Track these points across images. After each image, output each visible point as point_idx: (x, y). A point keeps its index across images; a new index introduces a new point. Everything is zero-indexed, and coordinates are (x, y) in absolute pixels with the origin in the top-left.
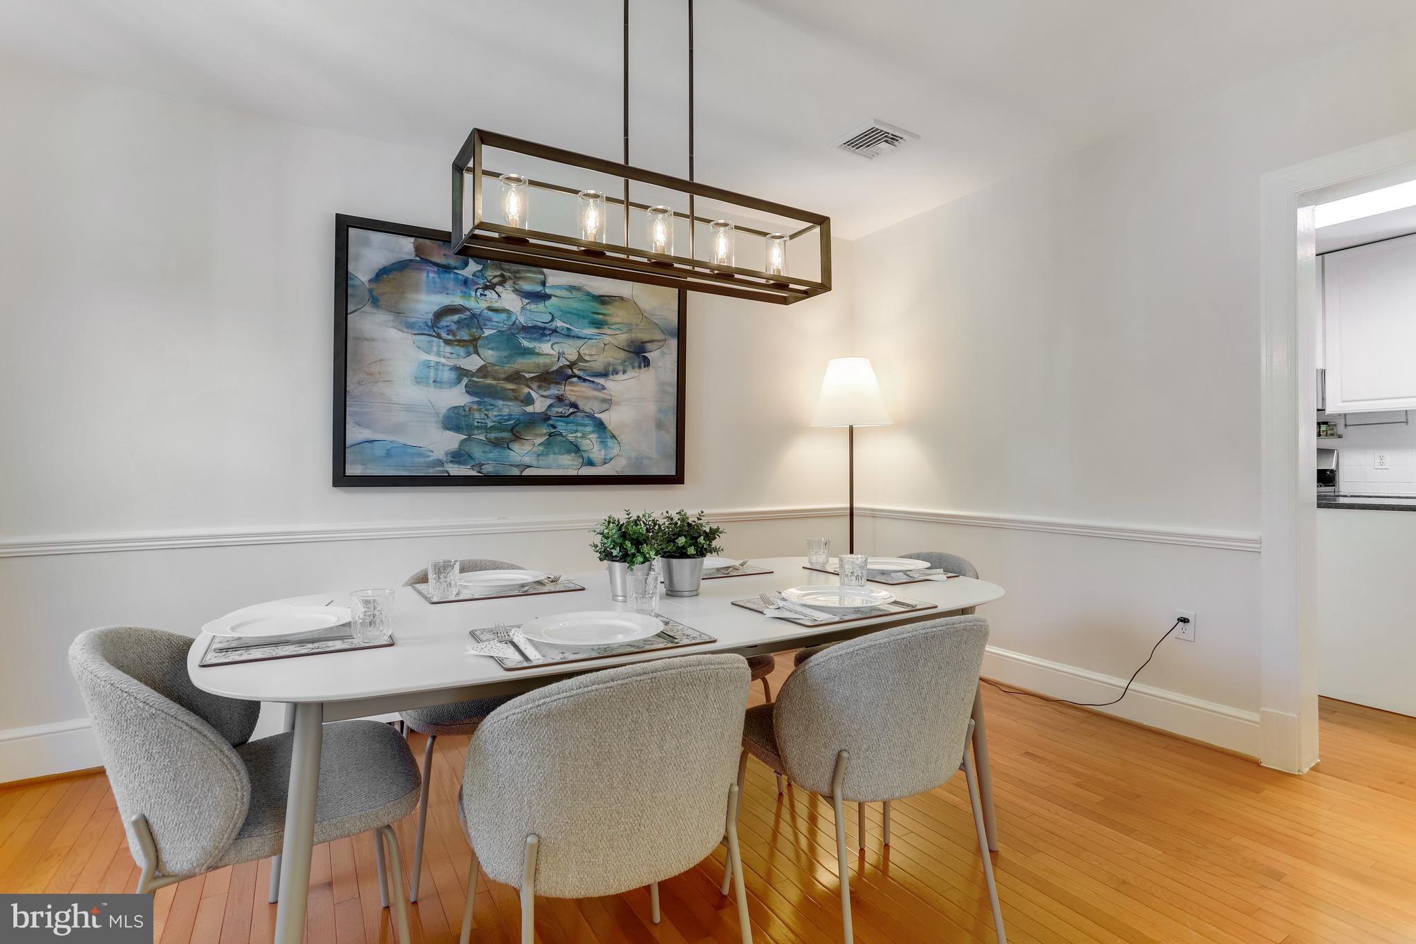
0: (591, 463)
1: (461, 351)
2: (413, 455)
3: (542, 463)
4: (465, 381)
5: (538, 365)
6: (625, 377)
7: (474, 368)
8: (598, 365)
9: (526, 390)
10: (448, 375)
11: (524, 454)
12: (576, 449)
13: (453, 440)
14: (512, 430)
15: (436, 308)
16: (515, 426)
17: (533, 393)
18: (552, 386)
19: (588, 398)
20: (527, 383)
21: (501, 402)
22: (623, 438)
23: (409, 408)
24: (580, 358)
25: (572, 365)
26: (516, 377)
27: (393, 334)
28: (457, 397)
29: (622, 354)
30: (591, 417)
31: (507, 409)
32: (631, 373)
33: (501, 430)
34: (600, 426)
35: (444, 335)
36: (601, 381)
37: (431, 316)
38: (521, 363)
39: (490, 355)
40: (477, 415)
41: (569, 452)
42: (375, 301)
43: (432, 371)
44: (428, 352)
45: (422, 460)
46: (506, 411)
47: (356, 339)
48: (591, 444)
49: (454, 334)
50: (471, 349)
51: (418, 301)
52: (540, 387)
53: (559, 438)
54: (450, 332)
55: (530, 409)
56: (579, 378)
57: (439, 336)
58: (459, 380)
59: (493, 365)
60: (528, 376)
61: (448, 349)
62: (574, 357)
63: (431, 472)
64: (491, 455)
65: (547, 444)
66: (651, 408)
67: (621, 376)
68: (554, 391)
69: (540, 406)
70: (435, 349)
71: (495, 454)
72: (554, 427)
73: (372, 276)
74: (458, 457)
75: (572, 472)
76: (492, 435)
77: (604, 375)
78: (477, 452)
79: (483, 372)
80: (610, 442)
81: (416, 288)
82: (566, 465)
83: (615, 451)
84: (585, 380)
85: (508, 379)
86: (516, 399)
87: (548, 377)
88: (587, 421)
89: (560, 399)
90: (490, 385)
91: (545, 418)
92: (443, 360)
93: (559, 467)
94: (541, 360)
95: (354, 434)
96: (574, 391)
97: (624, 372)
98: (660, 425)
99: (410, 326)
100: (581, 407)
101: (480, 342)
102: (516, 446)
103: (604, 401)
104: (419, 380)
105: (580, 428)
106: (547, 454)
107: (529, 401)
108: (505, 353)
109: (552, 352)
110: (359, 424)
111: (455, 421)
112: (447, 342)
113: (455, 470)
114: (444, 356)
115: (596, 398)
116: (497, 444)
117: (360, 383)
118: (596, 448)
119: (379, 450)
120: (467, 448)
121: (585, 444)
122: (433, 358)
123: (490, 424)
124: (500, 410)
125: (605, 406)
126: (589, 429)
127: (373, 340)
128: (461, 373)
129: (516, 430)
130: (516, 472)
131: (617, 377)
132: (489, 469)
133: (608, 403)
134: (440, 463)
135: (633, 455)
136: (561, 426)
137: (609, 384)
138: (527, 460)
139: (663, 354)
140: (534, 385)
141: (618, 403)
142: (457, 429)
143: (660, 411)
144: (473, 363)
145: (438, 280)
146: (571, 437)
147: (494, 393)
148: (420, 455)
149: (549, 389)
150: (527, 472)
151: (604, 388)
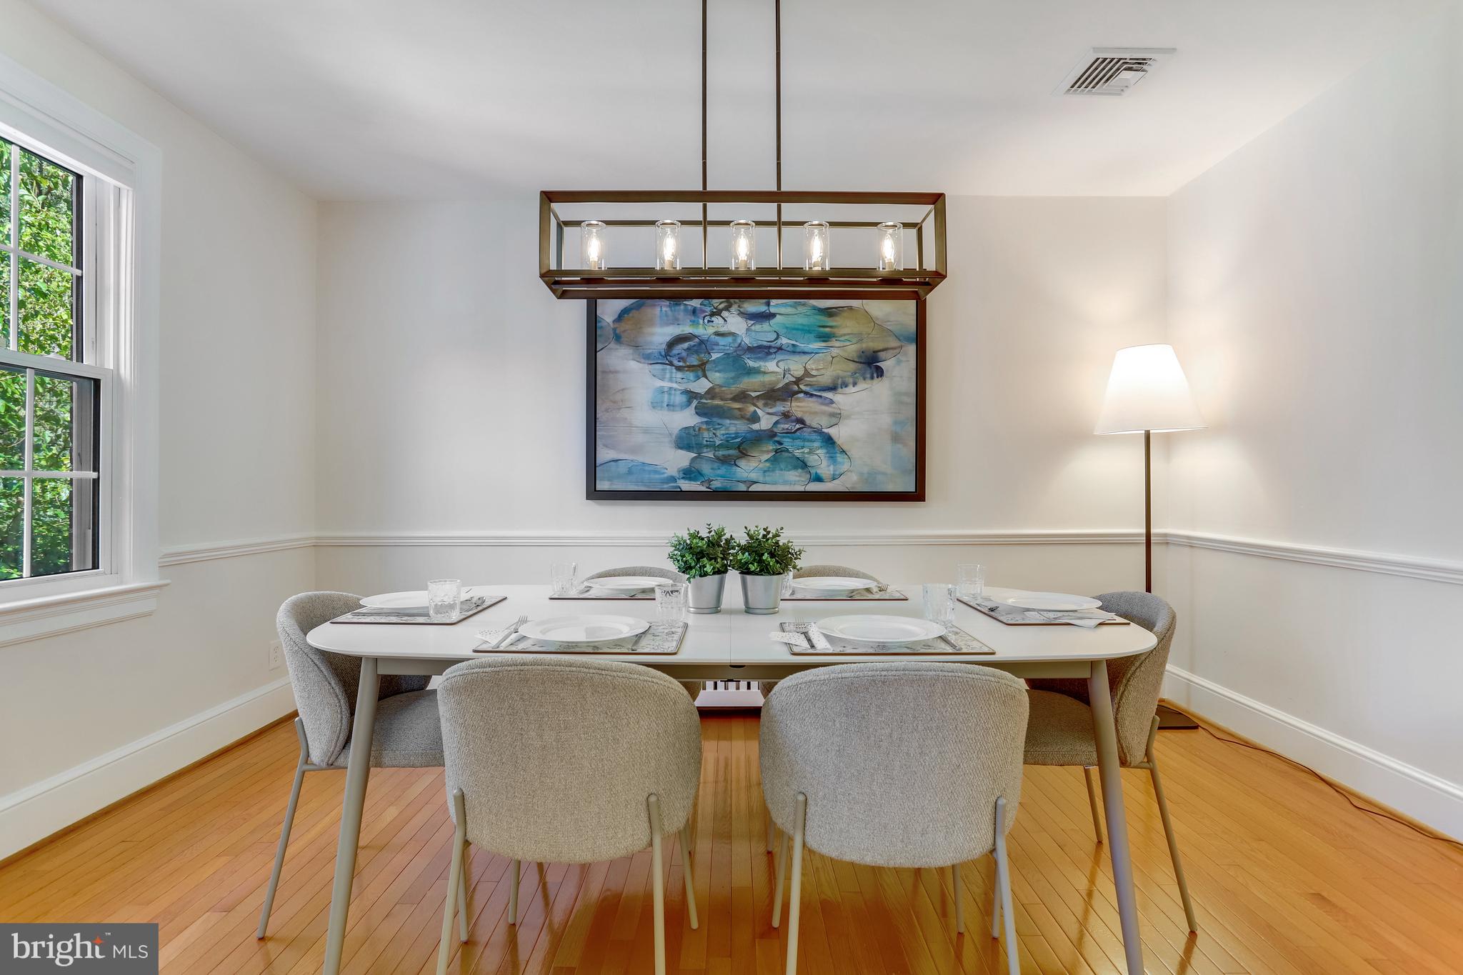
0: (819, 479)
1: (691, 375)
2: (650, 472)
3: (768, 479)
4: (695, 403)
5: (763, 384)
6: (854, 389)
7: (702, 391)
8: (826, 379)
9: (752, 408)
10: (679, 399)
11: (751, 470)
12: (803, 465)
13: (684, 458)
14: (739, 448)
15: (668, 339)
16: (741, 443)
17: (759, 412)
18: (778, 403)
19: (815, 413)
20: (753, 401)
21: (728, 421)
22: (854, 452)
23: (646, 431)
24: (807, 373)
25: (798, 381)
26: (742, 397)
27: (633, 365)
28: (688, 418)
29: (852, 366)
30: (819, 432)
31: (735, 427)
32: (862, 385)
33: (728, 448)
34: (829, 441)
35: (676, 363)
36: (829, 395)
37: (664, 346)
38: (747, 383)
39: (717, 377)
40: (706, 434)
41: (795, 468)
42: (618, 338)
43: (666, 396)
44: (662, 379)
45: (657, 476)
46: (733, 430)
47: (604, 372)
48: (819, 460)
49: (685, 362)
50: (700, 373)
51: (653, 334)
52: (766, 405)
53: (786, 454)
54: (681, 359)
55: (755, 427)
56: (806, 393)
57: (671, 364)
58: (689, 402)
59: (720, 386)
60: (754, 394)
61: (679, 375)
62: (800, 373)
63: (666, 487)
64: (719, 472)
65: (774, 460)
66: (886, 420)
67: (851, 389)
68: (780, 407)
69: (765, 423)
70: (668, 376)
71: (723, 470)
72: (780, 443)
73: (616, 316)
74: (689, 474)
75: (799, 488)
76: (720, 453)
77: (833, 388)
78: (706, 469)
79: (711, 393)
80: (840, 457)
81: (652, 323)
82: (794, 481)
83: (845, 467)
84: (812, 395)
85: (735, 399)
86: (742, 417)
87: (773, 395)
88: (815, 436)
89: (786, 416)
90: (718, 406)
91: (771, 435)
92: (675, 385)
93: (785, 483)
94: (767, 378)
95: (603, 455)
96: (800, 407)
97: (855, 384)
98: (896, 438)
99: (647, 357)
100: (808, 423)
101: (708, 366)
102: (742, 463)
103: (832, 415)
104: (655, 405)
105: (806, 444)
106: (773, 471)
107: (755, 418)
108: (732, 374)
109: (777, 369)
110: (606, 446)
111: (686, 440)
112: (679, 369)
113: (686, 486)
114: (676, 382)
115: (823, 413)
116: (725, 461)
117: (607, 410)
118: (825, 463)
119: (622, 468)
120: (697, 466)
121: (812, 460)
122: (666, 384)
123: (718, 443)
124: (727, 429)
125: (834, 420)
126: (816, 444)
127: (616, 372)
128: (691, 395)
129: (742, 448)
130: (742, 488)
131: (847, 390)
132: (717, 484)
133: (837, 417)
134: (673, 479)
135: (865, 470)
136: (787, 443)
137: (837, 397)
138: (753, 476)
139: (899, 362)
140: (760, 403)
141: (848, 417)
142: (688, 447)
143: (896, 423)
144: (702, 386)
145: (670, 313)
146: (797, 453)
147: (721, 413)
148: (656, 472)
149: (775, 406)
150: (754, 488)
151: (832, 402)
